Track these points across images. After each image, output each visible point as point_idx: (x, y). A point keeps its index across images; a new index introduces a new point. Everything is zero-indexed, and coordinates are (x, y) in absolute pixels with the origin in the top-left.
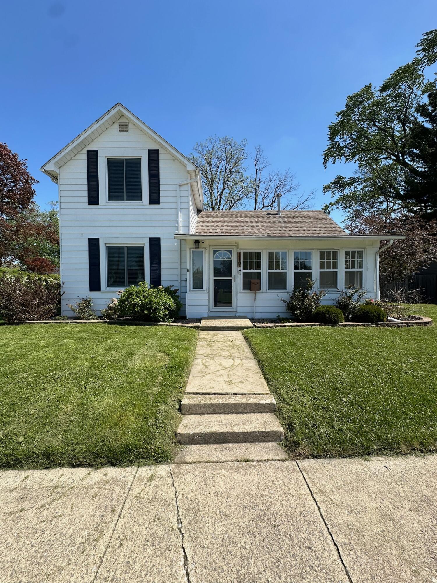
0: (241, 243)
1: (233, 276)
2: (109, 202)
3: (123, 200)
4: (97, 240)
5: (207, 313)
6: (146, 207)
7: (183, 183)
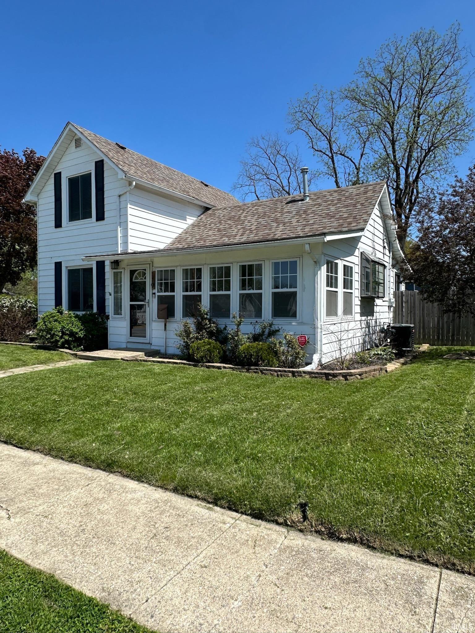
0: (156, 260)
1: (147, 301)
2: (70, 223)
3: (79, 220)
4: (61, 263)
5: (125, 344)
6: (93, 225)
7: (121, 193)
